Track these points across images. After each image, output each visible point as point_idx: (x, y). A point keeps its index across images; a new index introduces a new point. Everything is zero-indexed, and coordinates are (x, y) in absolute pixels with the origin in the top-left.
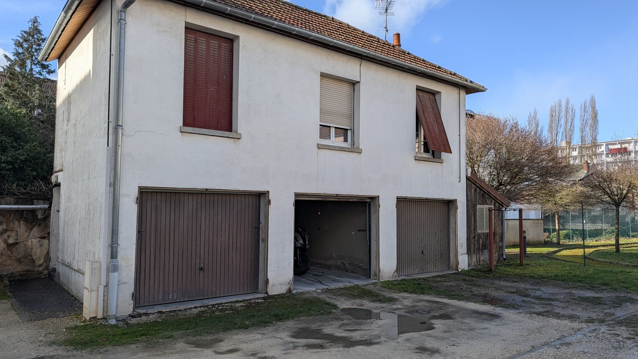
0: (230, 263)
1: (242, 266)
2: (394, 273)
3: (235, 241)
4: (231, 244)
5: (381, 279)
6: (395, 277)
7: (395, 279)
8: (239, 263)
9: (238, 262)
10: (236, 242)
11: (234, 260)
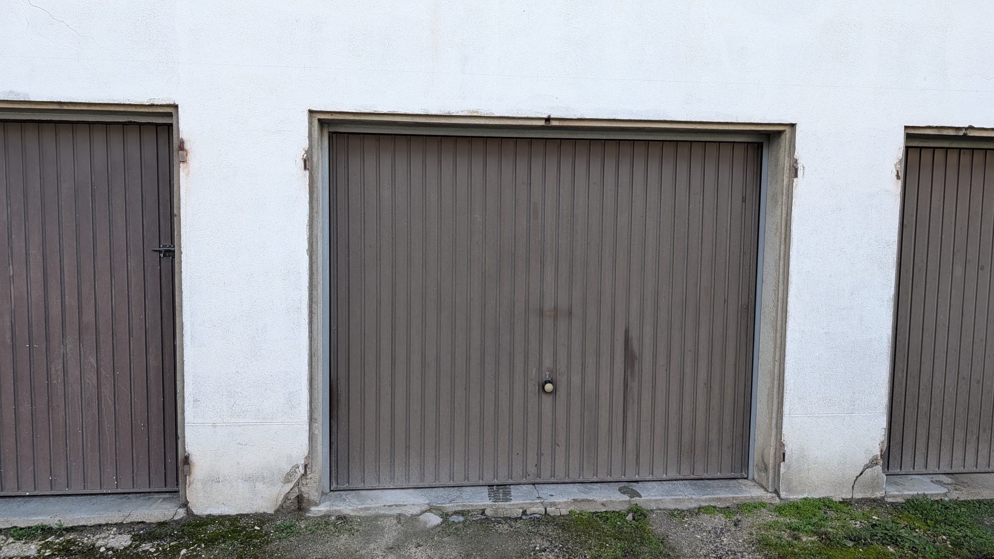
0: (57, 380)
1: (107, 391)
2: (867, 467)
3: (71, 301)
4: (55, 310)
5: (789, 490)
6: (874, 484)
7: (869, 495)
8: (95, 381)
9: (91, 379)
10: (75, 304)
11: (74, 372)
